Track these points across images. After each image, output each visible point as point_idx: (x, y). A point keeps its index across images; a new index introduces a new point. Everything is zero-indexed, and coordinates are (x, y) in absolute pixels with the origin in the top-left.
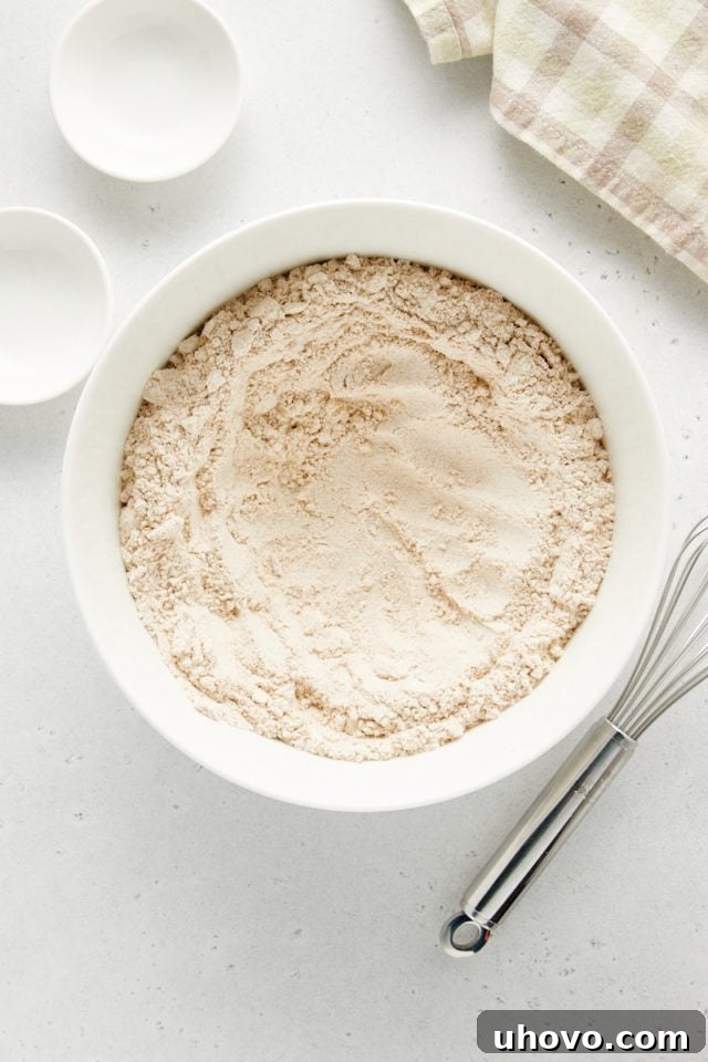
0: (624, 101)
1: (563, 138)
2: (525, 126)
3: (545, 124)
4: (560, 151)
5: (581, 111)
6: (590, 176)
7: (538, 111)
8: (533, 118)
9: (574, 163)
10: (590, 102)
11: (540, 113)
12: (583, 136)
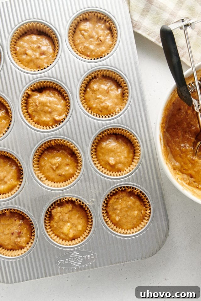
0: (164, 20)
1: (149, 31)
2: (139, 29)
3: (144, 28)
4: (149, 35)
5: (153, 24)
6: (157, 40)
7: (142, 25)
8: (141, 27)
9: (153, 38)
10: (155, 21)
11: (142, 26)
12: (154, 30)
